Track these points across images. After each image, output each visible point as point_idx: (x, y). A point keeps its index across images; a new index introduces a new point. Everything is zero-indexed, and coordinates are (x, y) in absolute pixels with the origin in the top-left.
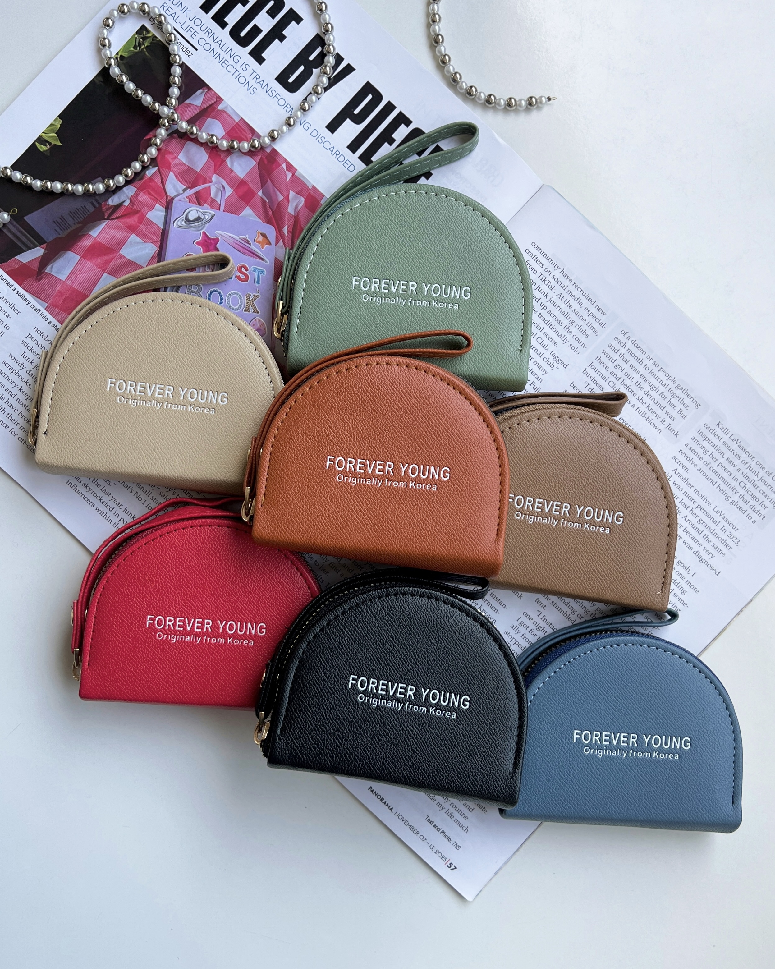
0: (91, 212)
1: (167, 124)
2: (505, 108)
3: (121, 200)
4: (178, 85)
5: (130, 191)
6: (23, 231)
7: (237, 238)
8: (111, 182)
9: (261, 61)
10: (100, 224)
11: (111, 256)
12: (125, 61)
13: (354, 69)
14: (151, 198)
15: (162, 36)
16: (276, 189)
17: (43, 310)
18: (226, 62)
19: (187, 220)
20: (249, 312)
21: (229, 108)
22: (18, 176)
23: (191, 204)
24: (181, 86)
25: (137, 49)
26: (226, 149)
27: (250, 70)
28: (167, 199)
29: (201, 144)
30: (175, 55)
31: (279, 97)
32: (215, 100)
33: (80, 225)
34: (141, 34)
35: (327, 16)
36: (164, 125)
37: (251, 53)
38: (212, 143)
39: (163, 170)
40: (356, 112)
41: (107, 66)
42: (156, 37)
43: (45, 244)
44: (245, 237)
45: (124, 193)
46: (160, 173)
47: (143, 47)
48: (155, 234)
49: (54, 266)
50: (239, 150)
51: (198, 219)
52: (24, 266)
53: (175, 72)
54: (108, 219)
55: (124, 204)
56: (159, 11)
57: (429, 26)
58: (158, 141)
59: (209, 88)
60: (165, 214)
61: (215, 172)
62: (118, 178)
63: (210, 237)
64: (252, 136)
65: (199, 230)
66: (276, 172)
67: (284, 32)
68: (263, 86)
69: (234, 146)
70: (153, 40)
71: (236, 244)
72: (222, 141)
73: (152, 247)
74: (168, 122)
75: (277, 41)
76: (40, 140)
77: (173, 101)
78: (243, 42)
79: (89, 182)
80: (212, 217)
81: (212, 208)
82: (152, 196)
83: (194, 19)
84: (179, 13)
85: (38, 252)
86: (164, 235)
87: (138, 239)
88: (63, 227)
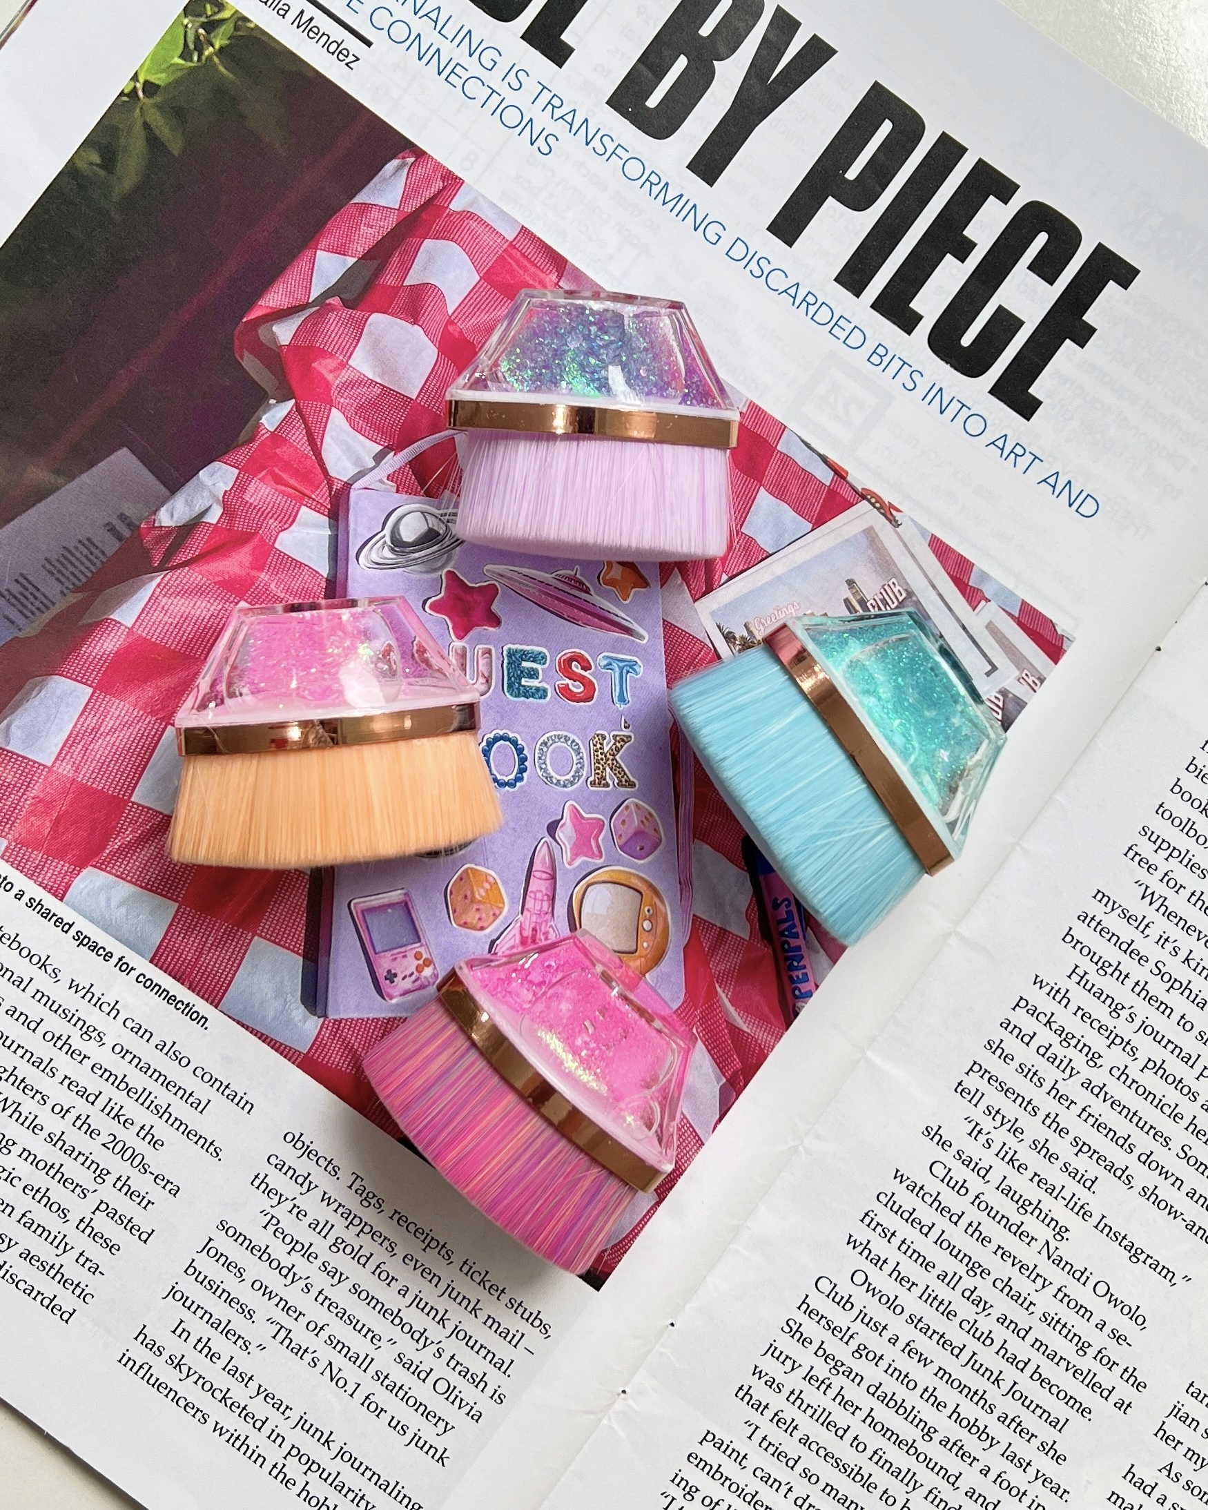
0: (109, 553)
3: (197, 509)
5: (220, 477)
7: (548, 578)
9: (558, 53)
10: (139, 588)
11: (182, 676)
12: (158, 99)
13: (834, 52)
14: (284, 494)
18: (458, 70)
19: (397, 544)
20: (608, 786)
21: (481, 201)
23: (403, 496)
25: (191, 61)
31: (625, 156)
32: (439, 185)
33: (79, 597)
34: (200, 16)
37: (529, 36)
39: (312, 407)
40: (852, 174)
42: (246, 21)
44: (571, 573)
46: (303, 417)
47: (209, 51)
49: (13, 727)
51: (430, 537)
54: (161, 568)
55: (206, 519)
59: (420, 154)
60: (328, 532)
63: (471, 584)
65: (436, 570)
68: (575, 129)
70: (236, 28)
78: (503, 8)
82: (286, 485)
88: (30, 606)
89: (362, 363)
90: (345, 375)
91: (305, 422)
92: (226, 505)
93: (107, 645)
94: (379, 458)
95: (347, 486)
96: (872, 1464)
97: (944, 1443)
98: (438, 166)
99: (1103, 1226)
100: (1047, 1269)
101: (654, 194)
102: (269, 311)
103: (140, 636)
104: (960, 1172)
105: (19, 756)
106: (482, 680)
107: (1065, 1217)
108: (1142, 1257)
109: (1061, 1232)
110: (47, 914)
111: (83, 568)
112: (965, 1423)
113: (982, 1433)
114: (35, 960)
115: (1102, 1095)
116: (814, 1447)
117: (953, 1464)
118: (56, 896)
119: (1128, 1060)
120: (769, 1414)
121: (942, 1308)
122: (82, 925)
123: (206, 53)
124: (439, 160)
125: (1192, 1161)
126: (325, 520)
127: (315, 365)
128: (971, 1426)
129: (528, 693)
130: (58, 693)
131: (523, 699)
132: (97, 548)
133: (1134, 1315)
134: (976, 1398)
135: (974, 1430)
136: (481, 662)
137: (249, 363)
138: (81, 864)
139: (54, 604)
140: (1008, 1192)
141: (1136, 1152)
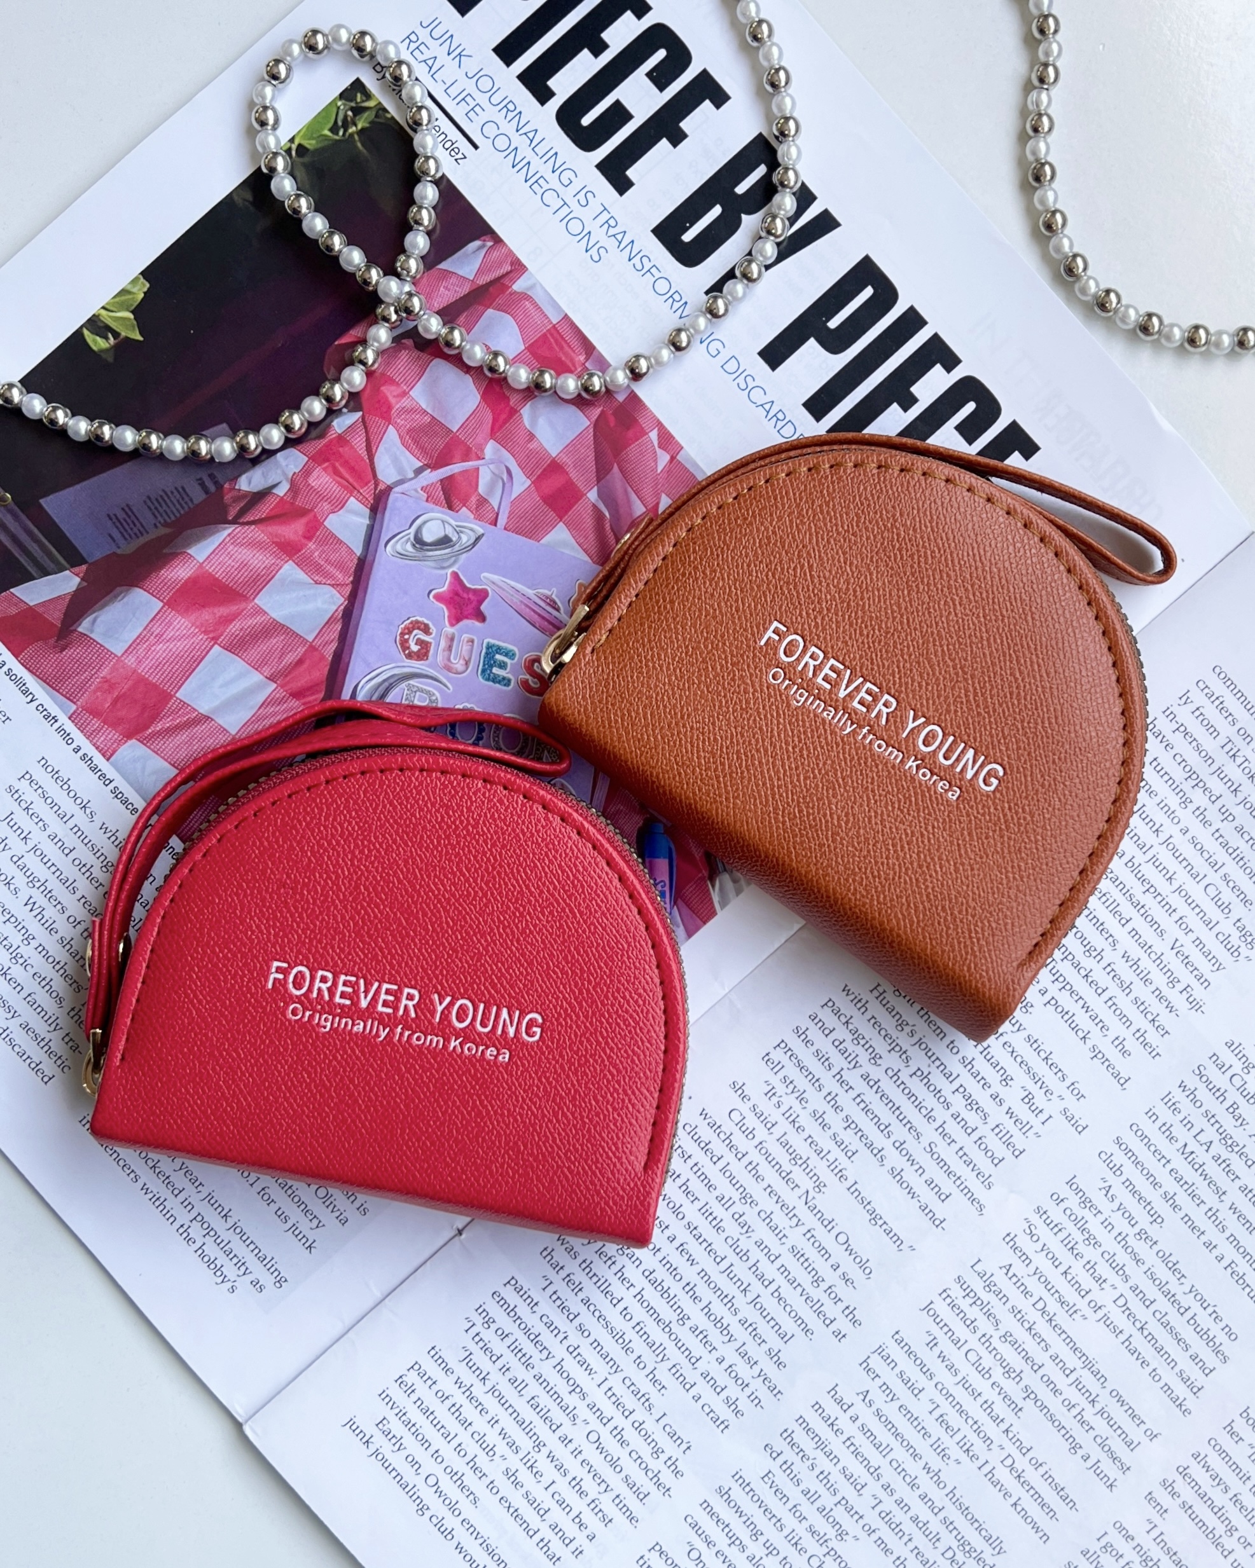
0: (196, 502)
1: (394, 317)
2: (1182, 345)
3: (270, 483)
4: (426, 227)
5: (292, 462)
6: (36, 531)
7: (530, 593)
8: (252, 441)
9: (622, 185)
10: (214, 533)
11: (234, 608)
12: (306, 159)
13: (837, 225)
14: (340, 484)
15: (398, 108)
16: (629, 489)
17: (63, 719)
18: (541, 181)
19: (419, 542)
21: (538, 288)
22: (36, 406)
23: (430, 506)
24: (434, 229)
25: (337, 134)
26: (524, 386)
27: (595, 206)
28: (376, 485)
29: (467, 369)
30: (427, 158)
31: (657, 275)
32: (508, 268)
33: (167, 531)
34: (351, 101)
35: (788, 101)
36: (386, 319)
37: (602, 167)
38: (492, 370)
39: (375, 421)
40: (833, 324)
41: (265, 170)
42: (385, 110)
43: (84, 567)
44: (549, 593)
45: (278, 465)
46: (366, 428)
47: (352, 129)
48: (340, 566)
49: (98, 622)
50: (555, 392)
51: (445, 541)
52: (31, 614)
53: (425, 197)
54: (234, 522)
55: (275, 491)
56: (398, 52)
57: (1023, 138)
58: (370, 356)
59: (498, 240)
60: (367, 522)
61: (493, 434)
62: (269, 432)
63: (468, 585)
64: (587, 359)
65: (443, 568)
66: (633, 450)
67: (682, 125)
68: (622, 246)
69: (544, 382)
70: (377, 116)
71: (527, 606)
72: (518, 368)
73: (332, 596)
74: (396, 312)
75: (664, 142)
76: (95, 324)
77: (413, 264)
78: (586, 140)
79: (200, 435)
80: (478, 539)
81: (479, 517)
82: (342, 477)
83: (477, 77)
84: (443, 59)
85: (66, 583)
86: (362, 571)
87: (300, 575)
88: (130, 531)
89: (419, 395)
90: (405, 403)
91: (367, 432)
92: (293, 483)
93: (179, 572)
94: (418, 472)
95: (389, 489)
96: (633, 1332)
97: (693, 1330)
98: (510, 253)
99: (853, 1189)
100: (802, 1211)
101: (675, 308)
102: (356, 339)
103: (208, 570)
104: (751, 1121)
105: (97, 643)
106: (462, 662)
107: (826, 1176)
108: (880, 1222)
109: (820, 1186)
110: (94, 769)
111: (173, 509)
112: (712, 1318)
113: (725, 1329)
114: (79, 801)
115: (875, 1088)
116: (592, 1308)
117: (697, 1349)
118: (104, 755)
119: (902, 1066)
120: (563, 1274)
121: (714, 1223)
122: (120, 782)
123: (350, 131)
124: (512, 248)
125: (935, 1156)
126: (368, 511)
127: (383, 388)
128: (717, 1322)
129: (495, 679)
130: (136, 601)
131: (491, 683)
132: (187, 495)
133: (863, 1265)
134: (726, 1300)
135: (719, 1325)
136: (465, 648)
138: (129, 736)
139: (148, 532)
140: (785, 1145)
141: (893, 1139)
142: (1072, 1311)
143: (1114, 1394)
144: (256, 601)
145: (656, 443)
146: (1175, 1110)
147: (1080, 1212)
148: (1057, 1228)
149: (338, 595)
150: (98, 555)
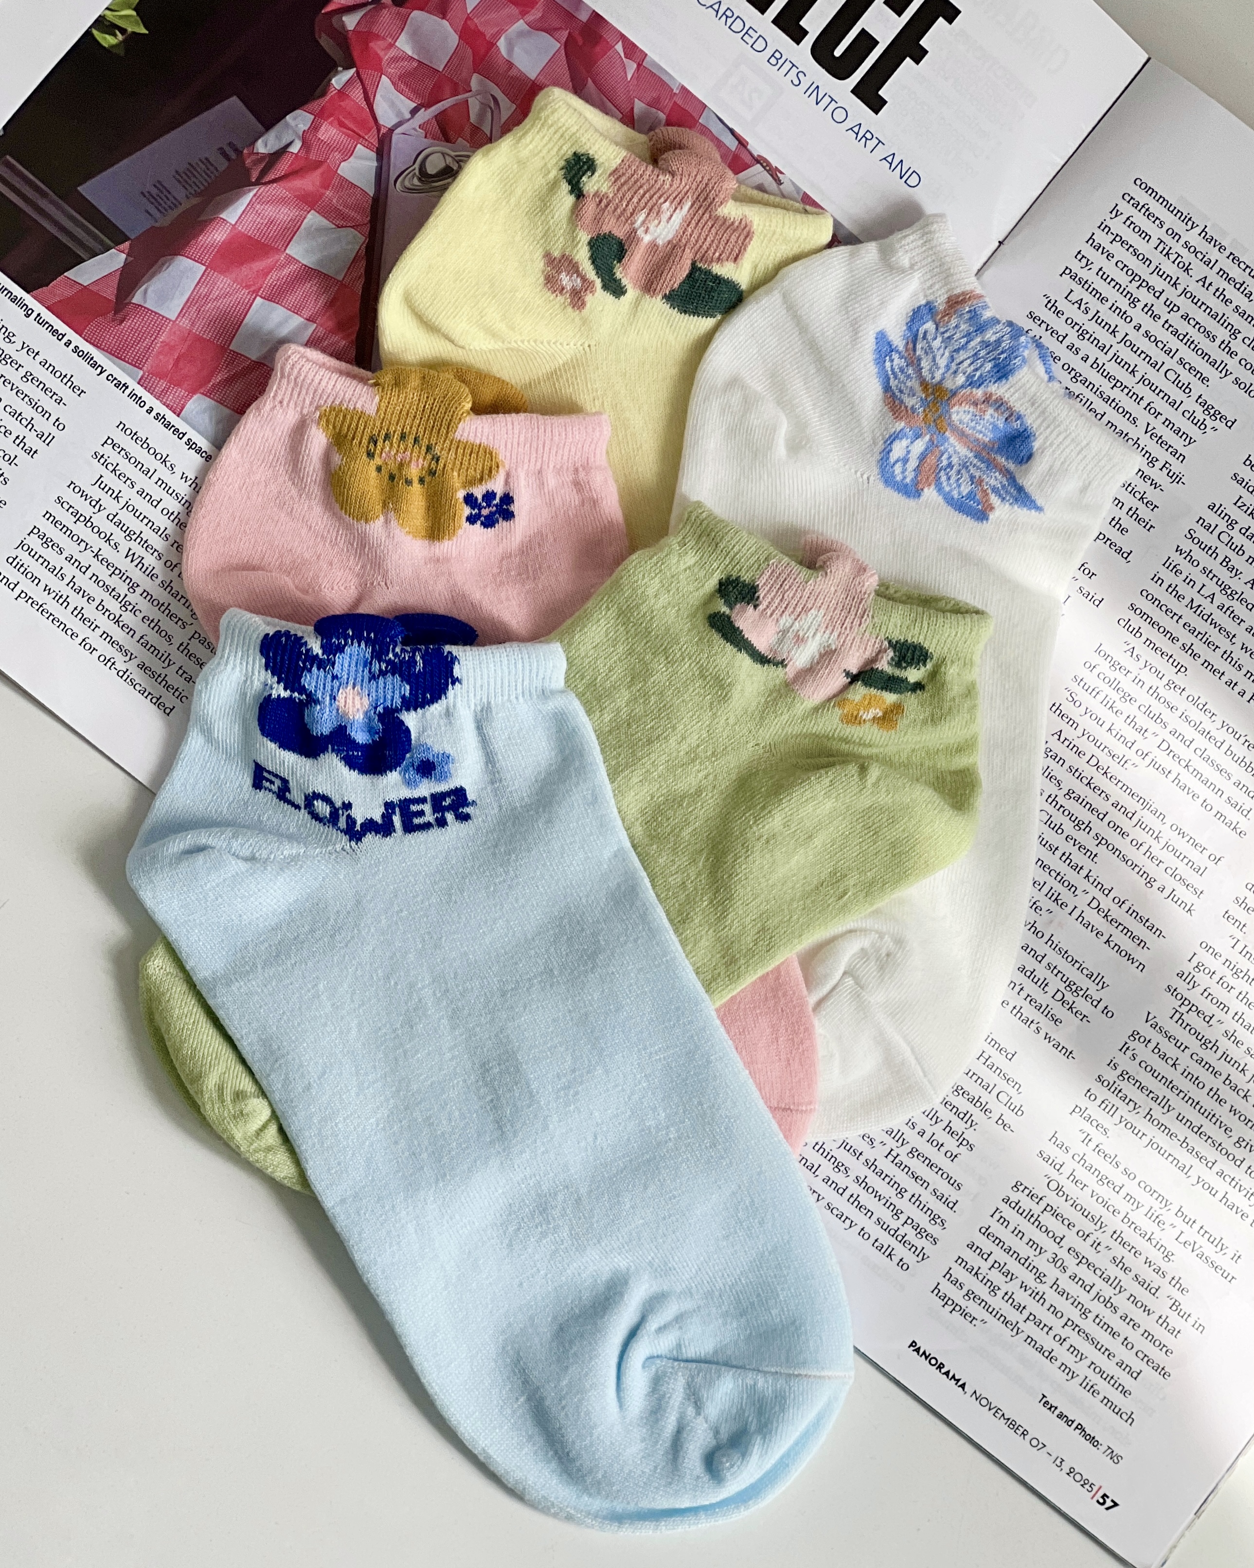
0: (221, 170)
3: (284, 142)
5: (300, 121)
6: (80, 218)
10: (242, 195)
11: (268, 261)
14: (347, 135)
19: (424, 175)
23: (430, 141)
28: (379, 133)
33: (199, 200)
39: (367, 75)
43: (127, 244)
45: (287, 125)
46: (361, 81)
48: (358, 209)
49: (149, 291)
51: (447, 171)
52: (87, 291)
54: (258, 183)
55: (290, 149)
60: (375, 164)
61: (475, 70)
66: (603, 63)
73: (354, 237)
76: (101, 23)
82: (349, 129)
85: (115, 260)
86: (377, 210)
87: (322, 222)
88: (163, 204)
89: (404, 44)
90: (392, 53)
91: (363, 84)
92: (304, 140)
93: (217, 236)
94: (414, 112)
95: (391, 131)
102: (340, 6)
103: (240, 232)
105: (152, 311)
110: (168, 426)
111: (201, 179)
114: (159, 456)
118: (174, 412)
126: (373, 155)
127: (371, 44)
130: (182, 268)
132: (212, 165)
137: (325, 42)
138: (193, 391)
139: (181, 204)
142: (1123, 762)
143: (1174, 828)
144: (287, 251)
145: (622, 55)
146: (1178, 572)
147: (1112, 675)
148: (1094, 692)
149: (359, 235)
150: (140, 230)
